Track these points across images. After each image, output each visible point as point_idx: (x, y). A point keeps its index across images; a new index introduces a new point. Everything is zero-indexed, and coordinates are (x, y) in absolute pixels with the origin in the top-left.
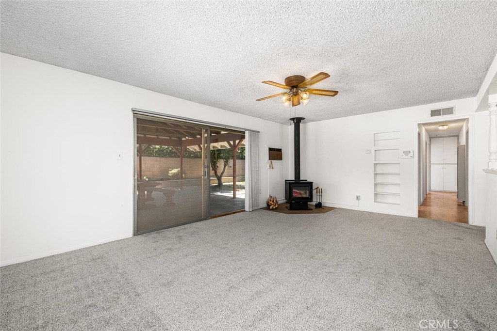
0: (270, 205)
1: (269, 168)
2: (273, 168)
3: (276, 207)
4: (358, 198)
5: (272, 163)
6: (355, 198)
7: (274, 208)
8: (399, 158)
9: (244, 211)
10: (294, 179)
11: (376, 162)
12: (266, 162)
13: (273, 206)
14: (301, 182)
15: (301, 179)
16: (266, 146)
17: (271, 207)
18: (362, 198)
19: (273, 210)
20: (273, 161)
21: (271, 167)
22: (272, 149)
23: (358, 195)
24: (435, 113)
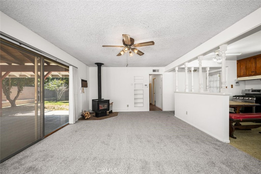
0: (86, 117)
1: (81, 92)
2: (84, 93)
3: (90, 117)
4: (128, 106)
5: (83, 89)
6: (127, 106)
7: (88, 118)
8: (143, 87)
9: (69, 124)
10: (98, 99)
11: (135, 89)
12: (80, 88)
13: (87, 117)
14: (102, 100)
15: (102, 98)
16: (80, 78)
17: (86, 118)
18: (129, 106)
19: (87, 119)
20: (84, 88)
21: (83, 92)
22: (83, 80)
23: (128, 104)
24: (154, 71)
